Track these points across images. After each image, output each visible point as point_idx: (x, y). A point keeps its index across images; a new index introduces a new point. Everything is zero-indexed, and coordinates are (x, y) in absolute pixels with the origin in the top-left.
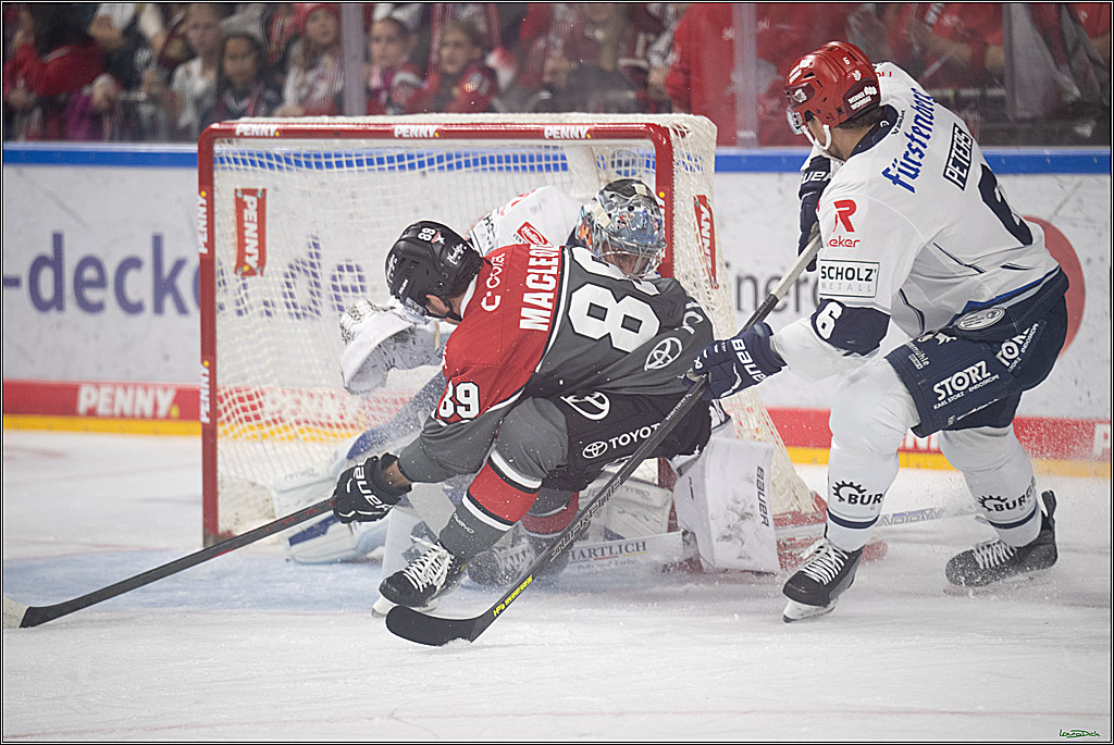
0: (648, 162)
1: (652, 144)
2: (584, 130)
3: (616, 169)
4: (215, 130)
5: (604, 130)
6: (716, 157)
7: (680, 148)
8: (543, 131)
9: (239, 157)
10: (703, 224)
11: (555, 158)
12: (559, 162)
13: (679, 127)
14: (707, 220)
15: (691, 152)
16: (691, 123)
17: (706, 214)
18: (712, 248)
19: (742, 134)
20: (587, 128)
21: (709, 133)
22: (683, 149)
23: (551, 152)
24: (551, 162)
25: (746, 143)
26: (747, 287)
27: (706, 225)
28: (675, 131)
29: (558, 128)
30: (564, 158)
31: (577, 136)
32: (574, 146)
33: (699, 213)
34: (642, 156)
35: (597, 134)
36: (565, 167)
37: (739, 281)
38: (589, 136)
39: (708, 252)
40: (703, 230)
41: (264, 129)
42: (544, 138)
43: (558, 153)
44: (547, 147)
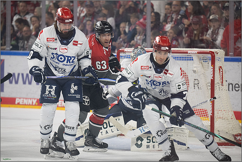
0: (210, 59)
1: (211, 55)
2: (196, 52)
3: (203, 60)
4: (120, 50)
5: (200, 52)
6: (225, 58)
7: (217, 56)
8: (188, 52)
9: (125, 56)
10: (221, 72)
11: (191, 58)
12: (192, 59)
13: (216, 52)
14: (221, 71)
15: (219, 57)
16: (219, 51)
17: (221, 70)
18: (222, 77)
19: (230, 54)
20: (197, 52)
21: (223, 53)
22: (217, 57)
23: (190, 57)
24: (190, 59)
25: (231, 55)
26: (231, 86)
27: (221, 73)
28: (216, 53)
29: (191, 51)
30: (192, 58)
31: (195, 53)
32: (194, 55)
33: (220, 70)
34: (209, 58)
35: (199, 53)
36: (193, 60)
37: (229, 84)
38: (197, 53)
39: (221, 78)
40: (220, 74)
41: (130, 50)
42: (188, 54)
43: (191, 57)
44: (189, 55)
